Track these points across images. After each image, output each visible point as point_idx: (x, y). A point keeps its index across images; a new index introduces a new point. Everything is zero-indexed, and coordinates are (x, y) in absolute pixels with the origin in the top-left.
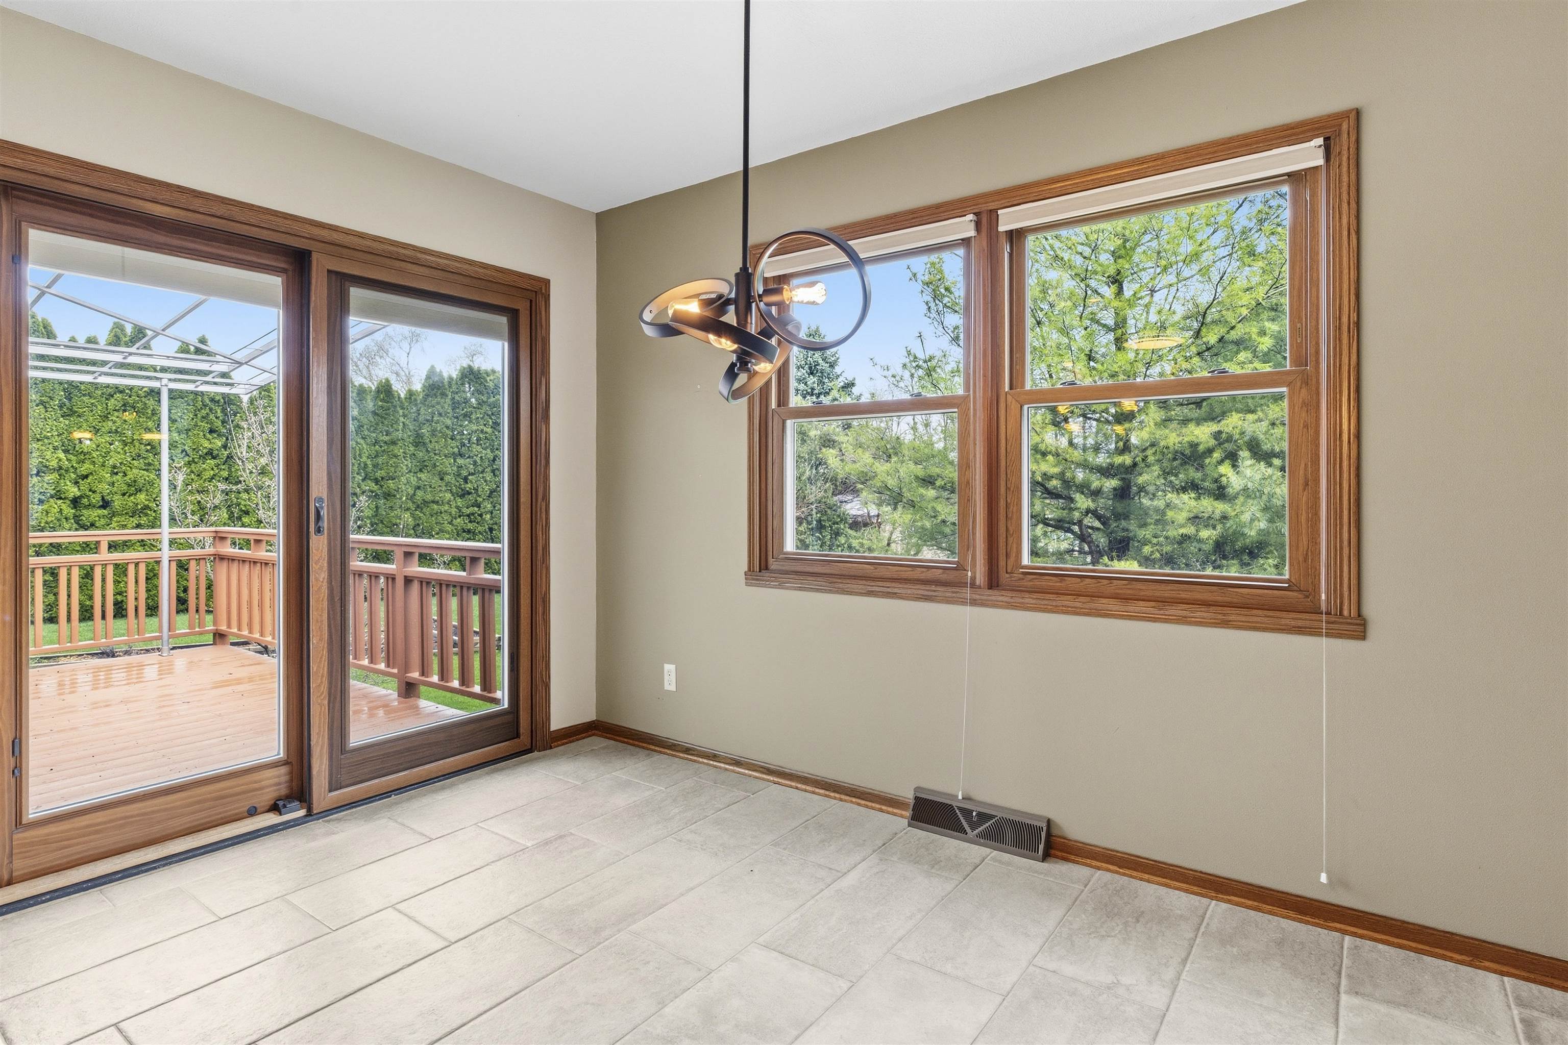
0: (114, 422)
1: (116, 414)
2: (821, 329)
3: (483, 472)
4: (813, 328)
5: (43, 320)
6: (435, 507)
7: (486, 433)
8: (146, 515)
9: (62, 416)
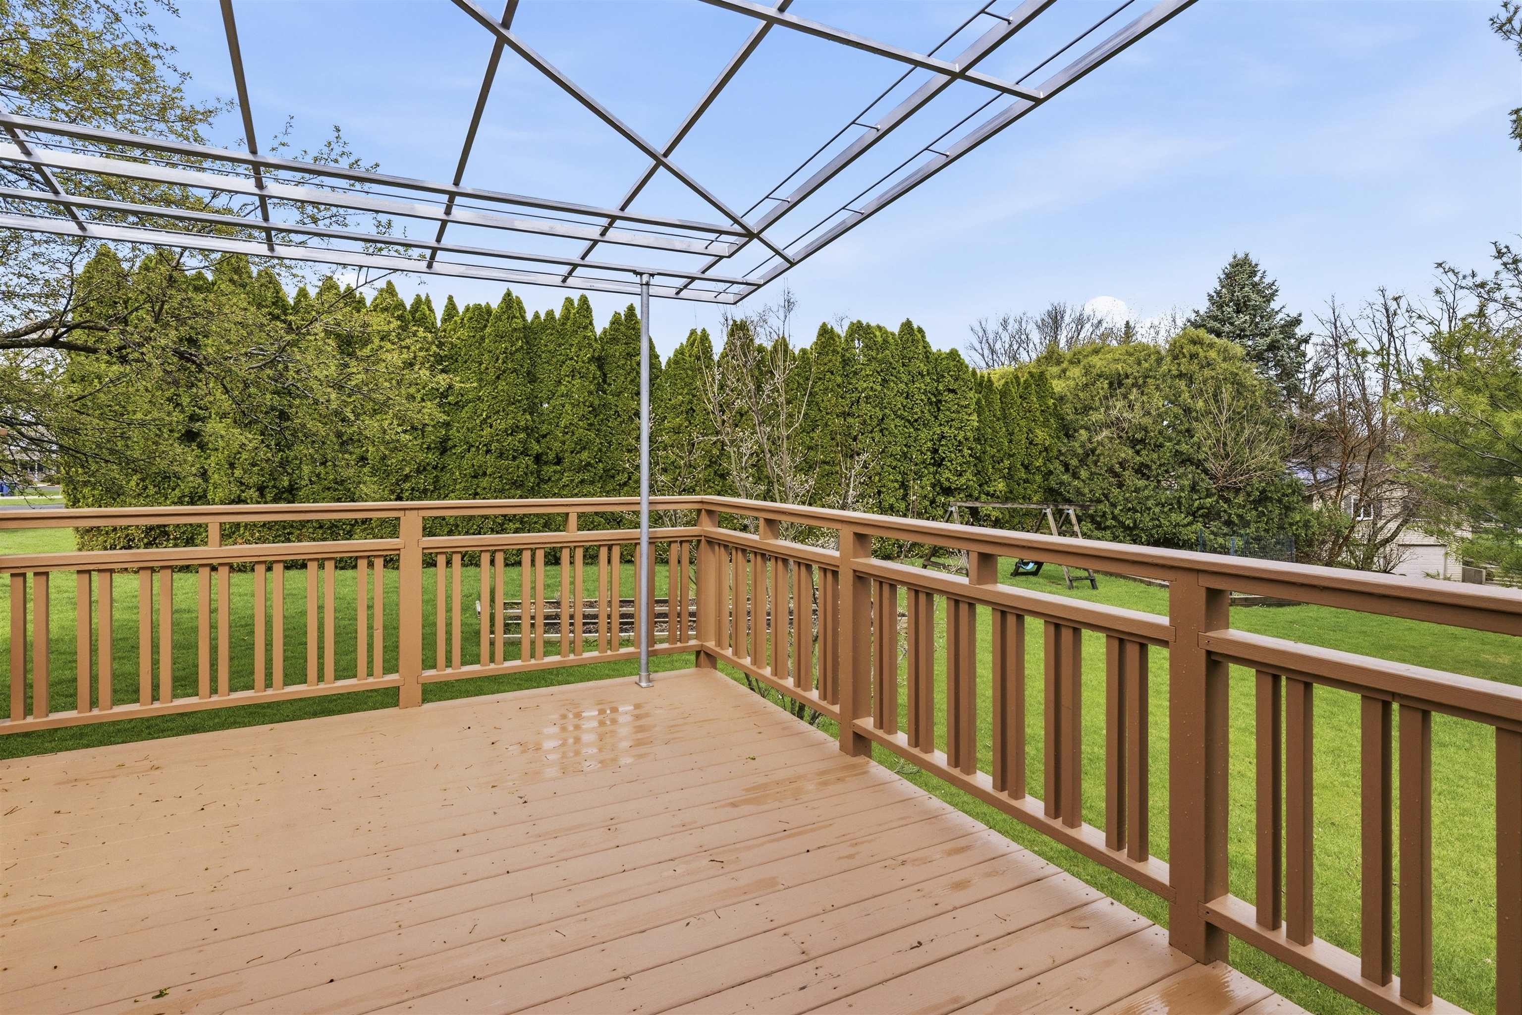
0: (566, 386)
1: (567, 379)
2: (1250, 256)
3: (871, 432)
4: (1240, 256)
5: (517, 297)
6: (827, 467)
7: (875, 390)
8: (589, 471)
9: (529, 382)
